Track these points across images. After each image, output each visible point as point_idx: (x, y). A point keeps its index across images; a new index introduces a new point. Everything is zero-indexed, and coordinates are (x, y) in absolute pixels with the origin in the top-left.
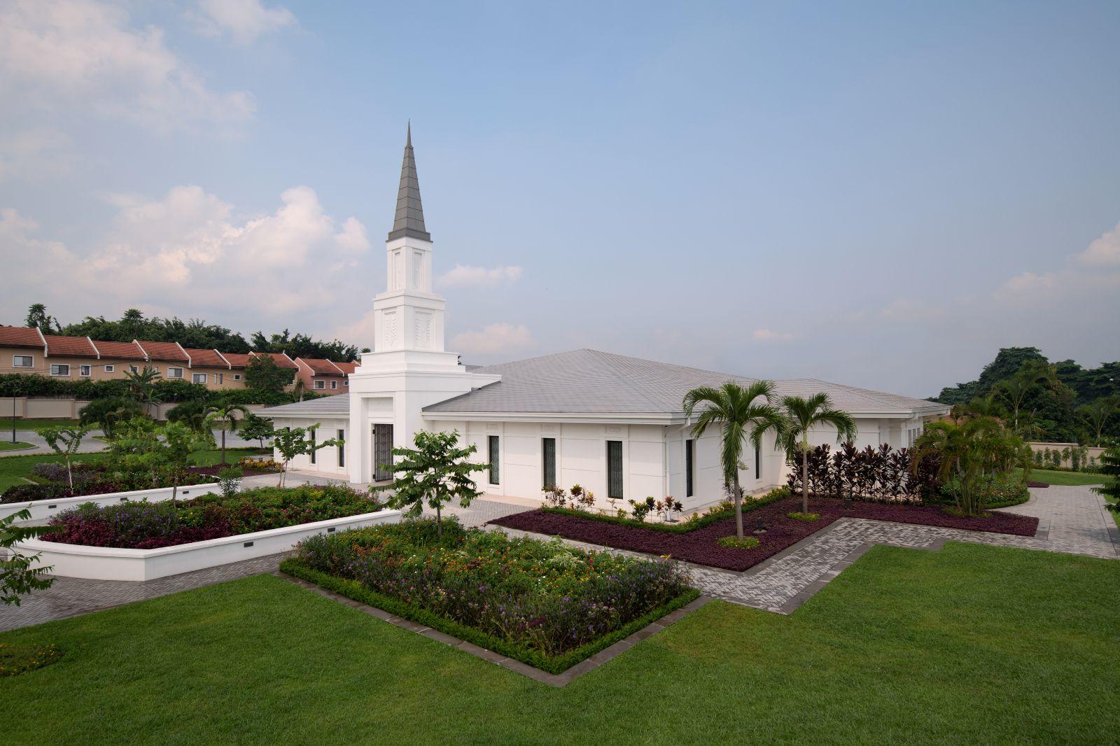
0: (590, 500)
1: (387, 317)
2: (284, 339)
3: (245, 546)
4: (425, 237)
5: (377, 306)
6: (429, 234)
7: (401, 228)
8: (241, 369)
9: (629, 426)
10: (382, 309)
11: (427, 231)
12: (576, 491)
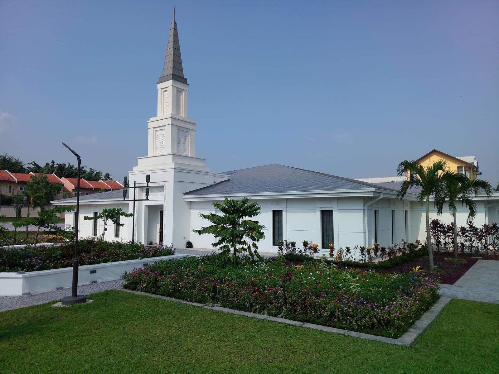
0: (315, 250)
1: (158, 133)
2: (52, 166)
3: (91, 273)
4: (184, 81)
5: (150, 125)
6: (186, 79)
7: (168, 74)
8: (24, 183)
9: (338, 199)
10: (154, 128)
11: (185, 77)
12: (305, 244)
